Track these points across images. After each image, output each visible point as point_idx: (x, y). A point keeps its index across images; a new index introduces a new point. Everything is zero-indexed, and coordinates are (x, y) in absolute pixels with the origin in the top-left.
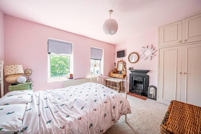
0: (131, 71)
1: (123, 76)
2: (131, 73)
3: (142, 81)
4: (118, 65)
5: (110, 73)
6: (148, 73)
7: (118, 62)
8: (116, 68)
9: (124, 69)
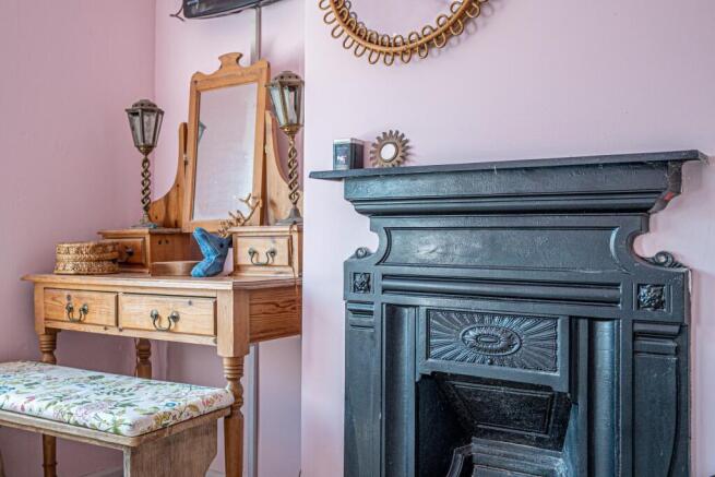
0: (376, 211)
1: (227, 305)
2: (374, 243)
3: (557, 377)
4: (190, 135)
5: (51, 268)
6: (659, 218)
7: (199, 86)
8: (163, 185)
9: (279, 189)
